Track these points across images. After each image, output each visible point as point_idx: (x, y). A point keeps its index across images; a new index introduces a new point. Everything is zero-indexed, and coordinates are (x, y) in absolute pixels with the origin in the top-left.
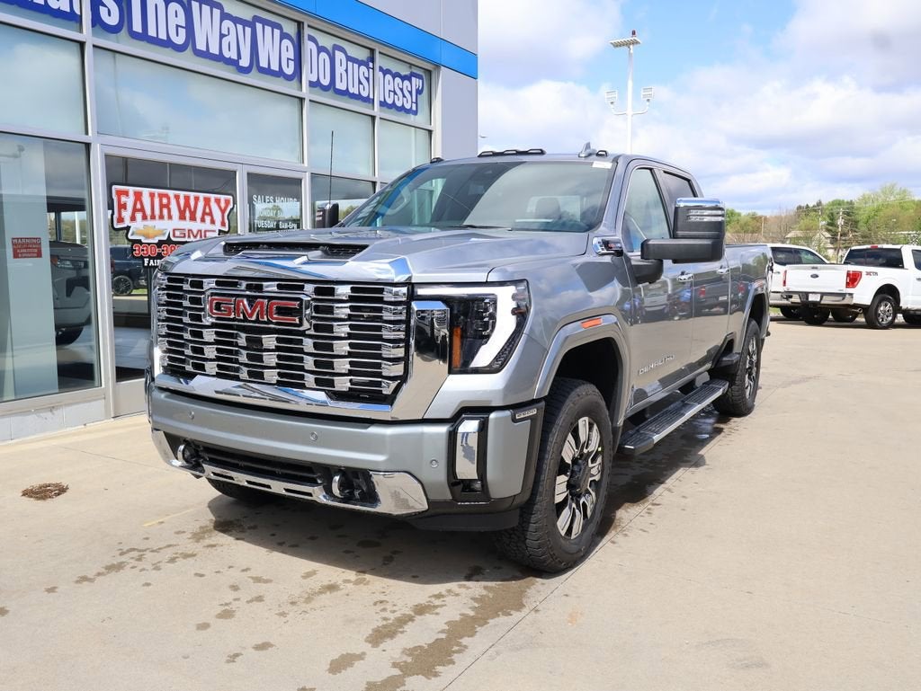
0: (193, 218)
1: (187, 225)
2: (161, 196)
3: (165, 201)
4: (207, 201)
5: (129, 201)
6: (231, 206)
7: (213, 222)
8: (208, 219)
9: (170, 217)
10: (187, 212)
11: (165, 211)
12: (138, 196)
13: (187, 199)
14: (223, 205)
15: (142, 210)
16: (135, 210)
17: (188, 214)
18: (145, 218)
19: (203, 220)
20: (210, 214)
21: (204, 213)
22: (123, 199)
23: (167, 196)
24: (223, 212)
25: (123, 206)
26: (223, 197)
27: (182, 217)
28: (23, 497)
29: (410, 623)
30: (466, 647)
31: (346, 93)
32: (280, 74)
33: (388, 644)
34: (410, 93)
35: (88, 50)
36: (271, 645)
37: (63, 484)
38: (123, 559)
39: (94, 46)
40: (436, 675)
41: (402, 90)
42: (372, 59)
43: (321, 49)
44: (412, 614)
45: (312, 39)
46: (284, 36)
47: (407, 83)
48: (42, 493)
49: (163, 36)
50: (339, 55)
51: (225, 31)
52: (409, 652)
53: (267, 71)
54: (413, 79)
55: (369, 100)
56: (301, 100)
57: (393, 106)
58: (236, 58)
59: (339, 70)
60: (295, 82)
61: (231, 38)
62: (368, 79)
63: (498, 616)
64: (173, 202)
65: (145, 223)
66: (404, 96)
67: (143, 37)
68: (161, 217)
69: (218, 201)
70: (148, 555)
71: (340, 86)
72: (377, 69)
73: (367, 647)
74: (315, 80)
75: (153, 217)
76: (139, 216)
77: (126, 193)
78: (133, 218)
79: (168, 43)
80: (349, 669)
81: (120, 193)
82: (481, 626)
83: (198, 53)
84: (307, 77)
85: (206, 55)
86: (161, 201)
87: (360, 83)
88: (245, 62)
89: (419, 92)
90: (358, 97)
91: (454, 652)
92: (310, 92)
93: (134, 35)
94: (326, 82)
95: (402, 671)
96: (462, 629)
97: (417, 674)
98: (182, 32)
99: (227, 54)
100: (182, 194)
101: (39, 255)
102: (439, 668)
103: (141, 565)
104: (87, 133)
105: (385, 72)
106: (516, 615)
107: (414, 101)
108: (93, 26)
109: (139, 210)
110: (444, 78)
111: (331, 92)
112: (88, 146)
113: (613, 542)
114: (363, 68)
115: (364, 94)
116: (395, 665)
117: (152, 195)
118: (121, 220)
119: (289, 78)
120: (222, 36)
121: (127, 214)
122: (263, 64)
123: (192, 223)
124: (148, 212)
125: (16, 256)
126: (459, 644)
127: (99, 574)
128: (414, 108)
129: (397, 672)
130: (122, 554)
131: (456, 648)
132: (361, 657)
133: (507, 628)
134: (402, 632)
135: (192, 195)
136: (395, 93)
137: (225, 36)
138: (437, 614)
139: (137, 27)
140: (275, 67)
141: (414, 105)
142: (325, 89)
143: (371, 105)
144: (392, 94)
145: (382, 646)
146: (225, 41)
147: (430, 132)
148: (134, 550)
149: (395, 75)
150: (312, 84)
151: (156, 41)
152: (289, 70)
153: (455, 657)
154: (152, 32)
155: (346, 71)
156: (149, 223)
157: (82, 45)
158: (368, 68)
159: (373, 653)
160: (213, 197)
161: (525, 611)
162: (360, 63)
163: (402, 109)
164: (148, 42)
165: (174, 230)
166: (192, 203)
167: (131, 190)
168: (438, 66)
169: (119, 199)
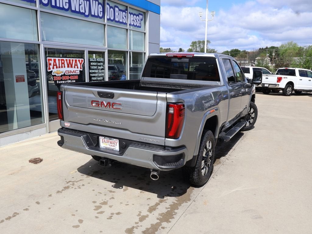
0: (72, 67)
1: (70, 69)
2: (62, 60)
3: (63, 62)
4: (76, 61)
5: (52, 62)
6: (83, 62)
7: (78, 68)
8: (76, 67)
9: (65, 67)
10: (70, 65)
11: (63, 65)
12: (55, 60)
13: (70, 60)
14: (81, 62)
15: (56, 65)
16: (54, 65)
17: (70, 66)
18: (57, 68)
19: (75, 67)
20: (77, 65)
21: (75, 65)
22: (50, 62)
23: (63, 60)
24: (81, 64)
25: (50, 64)
26: (81, 59)
27: (68, 67)
28: (30, 163)
29: (159, 205)
30: (176, 213)
31: (119, 22)
32: (98, 17)
33: (154, 212)
34: (139, 20)
35: (39, 13)
36: (121, 213)
37: (40, 158)
38: (68, 185)
39: (40, 11)
40: (170, 222)
41: (136, 19)
42: (127, 10)
43: (111, 7)
44: (159, 202)
45: (108, 4)
46: (99, 4)
47: (138, 17)
48: (36, 161)
49: (61, 6)
50: (116, 9)
51: (81, 3)
52: (161, 215)
53: (94, 16)
54: (140, 15)
55: (126, 24)
56: (105, 25)
57: (133, 25)
58: (84, 12)
59: (117, 14)
60: (102, 19)
61: (83, 6)
62: (125, 17)
63: (184, 203)
64: (65, 62)
65: (57, 69)
66: (137, 22)
67: (55, 7)
68: (62, 67)
69: (79, 61)
70: (75, 183)
71: (117, 19)
72: (128, 13)
73: (148, 213)
74: (109, 18)
75: (59, 67)
76: (55, 67)
77: (51, 60)
78: (53, 68)
79: (63, 9)
80: (145, 220)
81: (49, 60)
82: (180, 206)
83: (73, 11)
84: (106, 17)
85: (75, 12)
86: (62, 62)
87: (123, 18)
88: (87, 13)
89: (141, 20)
90: (122, 23)
91: (174, 215)
92: (108, 23)
93: (52, 6)
94: (112, 18)
95: (160, 221)
96: (174, 207)
97: (165, 222)
98: (67, 4)
99: (81, 11)
100: (68, 59)
101: (24, 81)
102: (170, 220)
103: (74, 187)
104: (39, 40)
105: (131, 14)
106: (189, 203)
107: (140, 23)
108: (40, 4)
109: (55, 65)
110: (150, 15)
111: (114, 22)
112: (39, 45)
113: (213, 178)
114: (124, 13)
115: (124, 22)
116: (158, 219)
117: (59, 60)
118: (50, 69)
119: (101, 18)
120: (80, 5)
121: (51, 67)
122: (93, 14)
123: (72, 68)
124: (58, 66)
125: (17, 81)
126: (174, 212)
127: (63, 190)
128: (140, 26)
129: (158, 221)
130: (67, 183)
131: (174, 213)
132: (147, 216)
133: (187, 207)
134: (157, 208)
135: (71, 59)
136: (134, 21)
137: (81, 5)
138: (166, 202)
139: (53, 4)
140: (96, 14)
141: (140, 24)
142: (112, 21)
143: (126, 25)
144: (133, 21)
145: (153, 213)
146: (81, 6)
147: (145, 33)
148: (70, 181)
149: (134, 15)
150: (108, 20)
151: (59, 8)
152: (101, 15)
153: (174, 216)
154: (58, 5)
155: (119, 14)
156: (58, 69)
157: (36, 11)
158: (126, 13)
159: (150, 215)
160: (77, 59)
161: (191, 201)
162: (123, 11)
163: (136, 26)
164: (57, 9)
165: (66, 71)
166: (71, 62)
167: (53, 58)
168: (148, 11)
169: (49, 62)
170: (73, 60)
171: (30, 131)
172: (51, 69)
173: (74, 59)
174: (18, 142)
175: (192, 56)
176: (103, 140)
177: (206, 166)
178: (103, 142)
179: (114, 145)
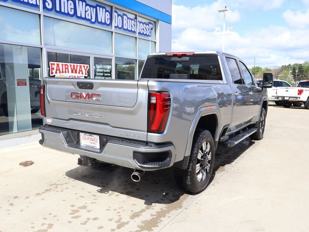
0: (76, 72)
1: (74, 75)
2: (65, 65)
3: (67, 67)
4: (81, 67)
5: (55, 67)
6: (88, 68)
8: (81, 72)
9: (68, 72)
10: (74, 70)
11: (67, 70)
12: (58, 65)
13: (74, 66)
14: (86, 68)
15: (59, 70)
16: (57, 70)
17: (74, 71)
18: (60, 72)
19: (79, 73)
20: (82, 71)
21: (80, 71)
23: (67, 65)
24: (86, 70)
25: (53, 69)
26: (86, 65)
27: (72, 72)
28: (20, 166)
29: (144, 212)
30: (162, 221)
31: (127, 30)
32: (105, 24)
33: (136, 219)
34: (149, 29)
35: (42, 17)
36: (98, 219)
37: (32, 161)
38: (51, 187)
39: (44, 16)
40: (152, 230)
41: (146, 28)
42: (136, 18)
43: (119, 15)
44: (145, 209)
45: (116, 12)
46: (106, 11)
47: (147, 26)
48: (26, 164)
49: (66, 12)
50: (125, 17)
51: (87, 10)
52: (143, 222)
53: (101, 23)
54: (150, 25)
55: (134, 32)
56: (112, 32)
57: (143, 34)
58: (90, 19)
59: (125, 22)
60: (110, 26)
61: (89, 12)
62: (134, 25)
63: (173, 210)
64: (69, 67)
65: (60, 74)
66: (147, 30)
67: (60, 12)
68: (65, 72)
69: (84, 67)
70: (59, 186)
71: (125, 27)
72: (137, 21)
73: (130, 220)
74: (117, 25)
75: (63, 72)
76: (58, 72)
77: (54, 64)
78: (56, 73)
79: (68, 14)
80: (123, 228)
81: (52, 64)
82: (168, 214)
83: (78, 17)
84: (114, 24)
85: (80, 18)
86: (65, 67)
87: (132, 26)
88: (93, 20)
89: (152, 29)
90: (131, 31)
91: (158, 223)
92: (115, 30)
93: (57, 12)
94: (120, 26)
95: (140, 228)
96: (161, 214)
97: (146, 230)
98: (73, 10)
99: (87, 17)
100: (72, 64)
101: (26, 85)
102: (153, 228)
103: (56, 190)
104: (41, 44)
105: (140, 22)
106: (180, 210)
107: (150, 32)
108: (43, 9)
109: (58, 70)
110: (160, 24)
112: (41, 49)
113: (213, 185)
114: (133, 21)
115: (133, 30)
116: (138, 227)
117: (62, 65)
118: (52, 73)
119: (108, 25)
120: (86, 11)
121: (54, 71)
122: (100, 20)
123: (76, 74)
124: (61, 71)
125: (18, 85)
126: (160, 220)
127: (43, 192)
128: (150, 35)
129: (139, 229)
130: (51, 186)
131: (159, 221)
132: (127, 223)
133: (176, 215)
134: (141, 215)
135: (76, 64)
136: (144, 30)
138: (153, 209)
139: (58, 9)
140: (103, 21)
141: (150, 34)
142: (120, 28)
143: (135, 34)
144: (142, 30)
145: (134, 220)
146: (87, 13)
147: (155, 42)
148: (54, 184)
149: (144, 23)
150: (116, 27)
151: (64, 14)
152: (108, 23)
153: (159, 224)
154: (63, 11)
155: (127, 22)
156: (62, 74)
157: (40, 15)
158: (135, 21)
159: (132, 221)
160: (82, 65)
161: (182, 209)
162: (132, 20)
163: (146, 35)
164: (62, 14)
165: (70, 76)
166: (76, 67)
167: (56, 63)
168: (158, 20)
169: (52, 67)
170: (77, 66)
171: (30, 135)
172: (54, 74)
173: (79, 65)
174: (16, 146)
175: (192, 54)
176: (84, 137)
177: (203, 171)
178: (84, 139)
179: (94, 142)
